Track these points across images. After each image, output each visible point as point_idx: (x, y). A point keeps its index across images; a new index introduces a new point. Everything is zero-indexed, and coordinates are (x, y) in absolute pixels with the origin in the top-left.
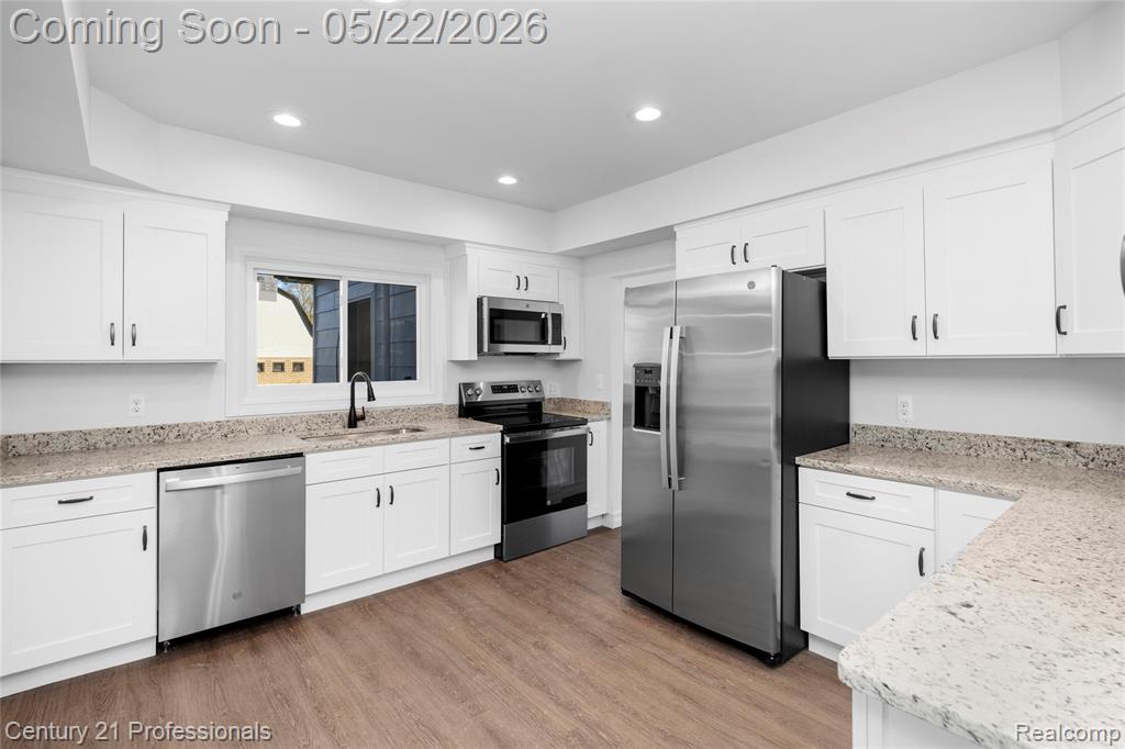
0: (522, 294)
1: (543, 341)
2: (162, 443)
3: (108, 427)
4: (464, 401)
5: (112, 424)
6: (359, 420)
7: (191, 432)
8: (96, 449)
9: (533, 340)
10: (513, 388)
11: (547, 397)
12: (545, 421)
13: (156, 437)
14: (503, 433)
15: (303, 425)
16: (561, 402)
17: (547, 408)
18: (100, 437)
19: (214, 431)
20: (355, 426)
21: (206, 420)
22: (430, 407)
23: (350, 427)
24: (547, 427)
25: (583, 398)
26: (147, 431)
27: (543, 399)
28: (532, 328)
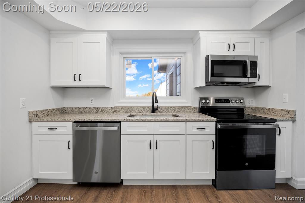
0: (231, 53)
1: (245, 76)
2: (97, 113)
3: (84, 107)
4: (201, 105)
5: (85, 106)
6: (155, 110)
7: (104, 110)
8: (82, 113)
9: (238, 75)
10: (227, 101)
11: (247, 106)
12: (246, 118)
13: (96, 111)
14: (217, 122)
15: (137, 111)
16: (256, 109)
17: (247, 112)
18: (83, 110)
19: (110, 110)
20: (154, 113)
21: (108, 107)
22: (185, 107)
23: (152, 113)
24: (247, 121)
25: (271, 107)
26: (94, 109)
27: (245, 107)
28: (238, 69)
